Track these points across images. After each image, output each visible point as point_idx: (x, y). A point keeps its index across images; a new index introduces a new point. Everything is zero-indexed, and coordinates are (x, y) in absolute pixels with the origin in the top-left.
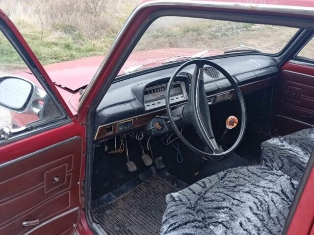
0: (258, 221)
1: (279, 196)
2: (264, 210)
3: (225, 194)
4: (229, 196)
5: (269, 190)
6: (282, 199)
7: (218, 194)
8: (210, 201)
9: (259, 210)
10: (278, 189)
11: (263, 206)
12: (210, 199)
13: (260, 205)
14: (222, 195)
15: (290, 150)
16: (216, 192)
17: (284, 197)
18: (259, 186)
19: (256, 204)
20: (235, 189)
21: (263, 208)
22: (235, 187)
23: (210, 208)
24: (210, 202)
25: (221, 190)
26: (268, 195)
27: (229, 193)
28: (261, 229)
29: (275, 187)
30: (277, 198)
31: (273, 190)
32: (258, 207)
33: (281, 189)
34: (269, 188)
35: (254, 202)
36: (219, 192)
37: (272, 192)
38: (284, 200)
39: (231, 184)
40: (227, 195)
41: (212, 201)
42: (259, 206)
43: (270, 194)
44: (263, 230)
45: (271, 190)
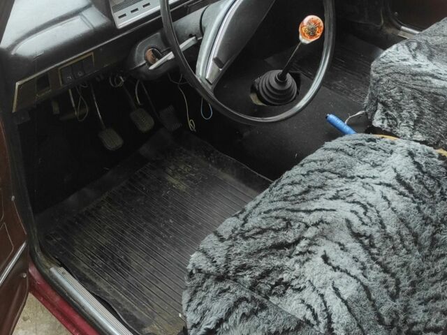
0: (361, 250)
1: (395, 189)
2: (374, 221)
3: (288, 210)
4: (298, 211)
5: (374, 181)
6: (401, 194)
7: (274, 214)
8: (257, 233)
9: (363, 224)
10: (389, 176)
11: (368, 214)
12: (258, 230)
13: (365, 214)
14: (283, 214)
15: (433, 76)
16: (269, 211)
17: (402, 189)
18: (352, 178)
19: (356, 213)
20: (308, 196)
21: (370, 218)
22: (306, 192)
23: (260, 251)
24: (260, 236)
25: (280, 204)
26: (373, 190)
27: (296, 207)
28: (368, 265)
29: (382, 173)
30: (390, 194)
31: (382, 181)
32: (361, 219)
33: (395, 175)
34: (374, 177)
35: (352, 211)
36: (276, 210)
37: (380, 184)
38: (404, 195)
39: (297, 189)
40: (293, 211)
41: (262, 231)
42: (363, 216)
43: (378, 188)
44: (371, 268)
45: (377, 181)
